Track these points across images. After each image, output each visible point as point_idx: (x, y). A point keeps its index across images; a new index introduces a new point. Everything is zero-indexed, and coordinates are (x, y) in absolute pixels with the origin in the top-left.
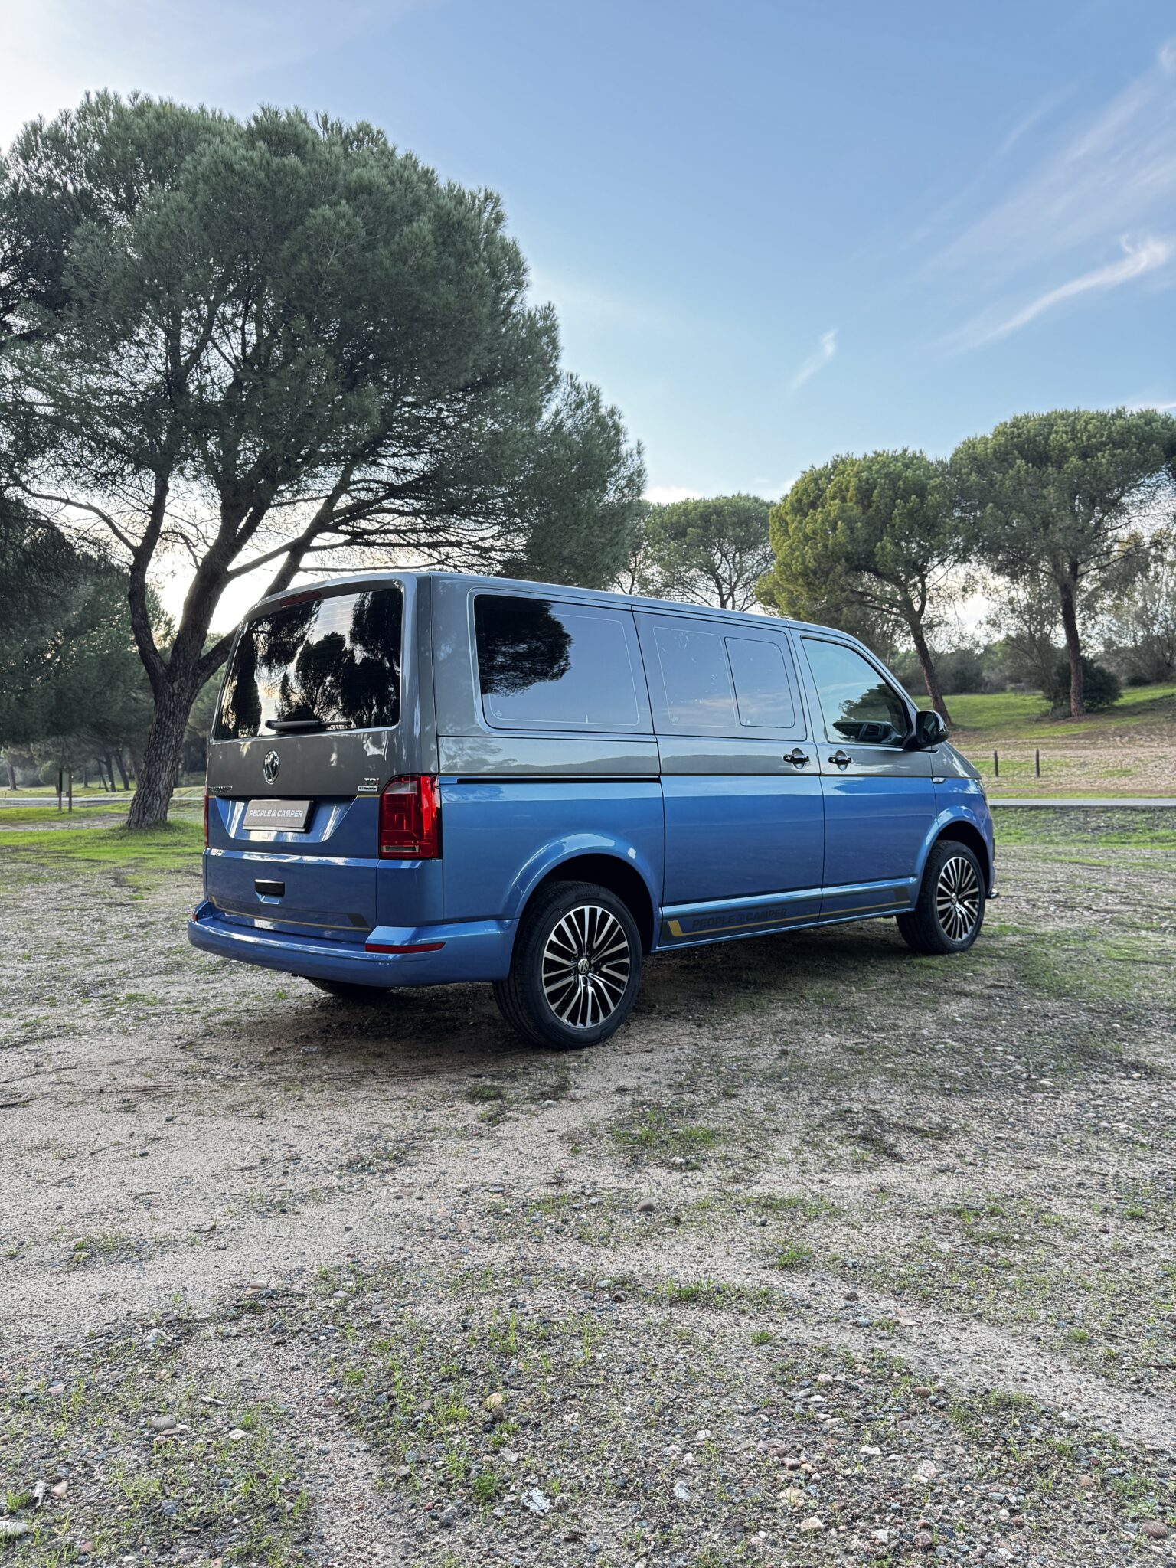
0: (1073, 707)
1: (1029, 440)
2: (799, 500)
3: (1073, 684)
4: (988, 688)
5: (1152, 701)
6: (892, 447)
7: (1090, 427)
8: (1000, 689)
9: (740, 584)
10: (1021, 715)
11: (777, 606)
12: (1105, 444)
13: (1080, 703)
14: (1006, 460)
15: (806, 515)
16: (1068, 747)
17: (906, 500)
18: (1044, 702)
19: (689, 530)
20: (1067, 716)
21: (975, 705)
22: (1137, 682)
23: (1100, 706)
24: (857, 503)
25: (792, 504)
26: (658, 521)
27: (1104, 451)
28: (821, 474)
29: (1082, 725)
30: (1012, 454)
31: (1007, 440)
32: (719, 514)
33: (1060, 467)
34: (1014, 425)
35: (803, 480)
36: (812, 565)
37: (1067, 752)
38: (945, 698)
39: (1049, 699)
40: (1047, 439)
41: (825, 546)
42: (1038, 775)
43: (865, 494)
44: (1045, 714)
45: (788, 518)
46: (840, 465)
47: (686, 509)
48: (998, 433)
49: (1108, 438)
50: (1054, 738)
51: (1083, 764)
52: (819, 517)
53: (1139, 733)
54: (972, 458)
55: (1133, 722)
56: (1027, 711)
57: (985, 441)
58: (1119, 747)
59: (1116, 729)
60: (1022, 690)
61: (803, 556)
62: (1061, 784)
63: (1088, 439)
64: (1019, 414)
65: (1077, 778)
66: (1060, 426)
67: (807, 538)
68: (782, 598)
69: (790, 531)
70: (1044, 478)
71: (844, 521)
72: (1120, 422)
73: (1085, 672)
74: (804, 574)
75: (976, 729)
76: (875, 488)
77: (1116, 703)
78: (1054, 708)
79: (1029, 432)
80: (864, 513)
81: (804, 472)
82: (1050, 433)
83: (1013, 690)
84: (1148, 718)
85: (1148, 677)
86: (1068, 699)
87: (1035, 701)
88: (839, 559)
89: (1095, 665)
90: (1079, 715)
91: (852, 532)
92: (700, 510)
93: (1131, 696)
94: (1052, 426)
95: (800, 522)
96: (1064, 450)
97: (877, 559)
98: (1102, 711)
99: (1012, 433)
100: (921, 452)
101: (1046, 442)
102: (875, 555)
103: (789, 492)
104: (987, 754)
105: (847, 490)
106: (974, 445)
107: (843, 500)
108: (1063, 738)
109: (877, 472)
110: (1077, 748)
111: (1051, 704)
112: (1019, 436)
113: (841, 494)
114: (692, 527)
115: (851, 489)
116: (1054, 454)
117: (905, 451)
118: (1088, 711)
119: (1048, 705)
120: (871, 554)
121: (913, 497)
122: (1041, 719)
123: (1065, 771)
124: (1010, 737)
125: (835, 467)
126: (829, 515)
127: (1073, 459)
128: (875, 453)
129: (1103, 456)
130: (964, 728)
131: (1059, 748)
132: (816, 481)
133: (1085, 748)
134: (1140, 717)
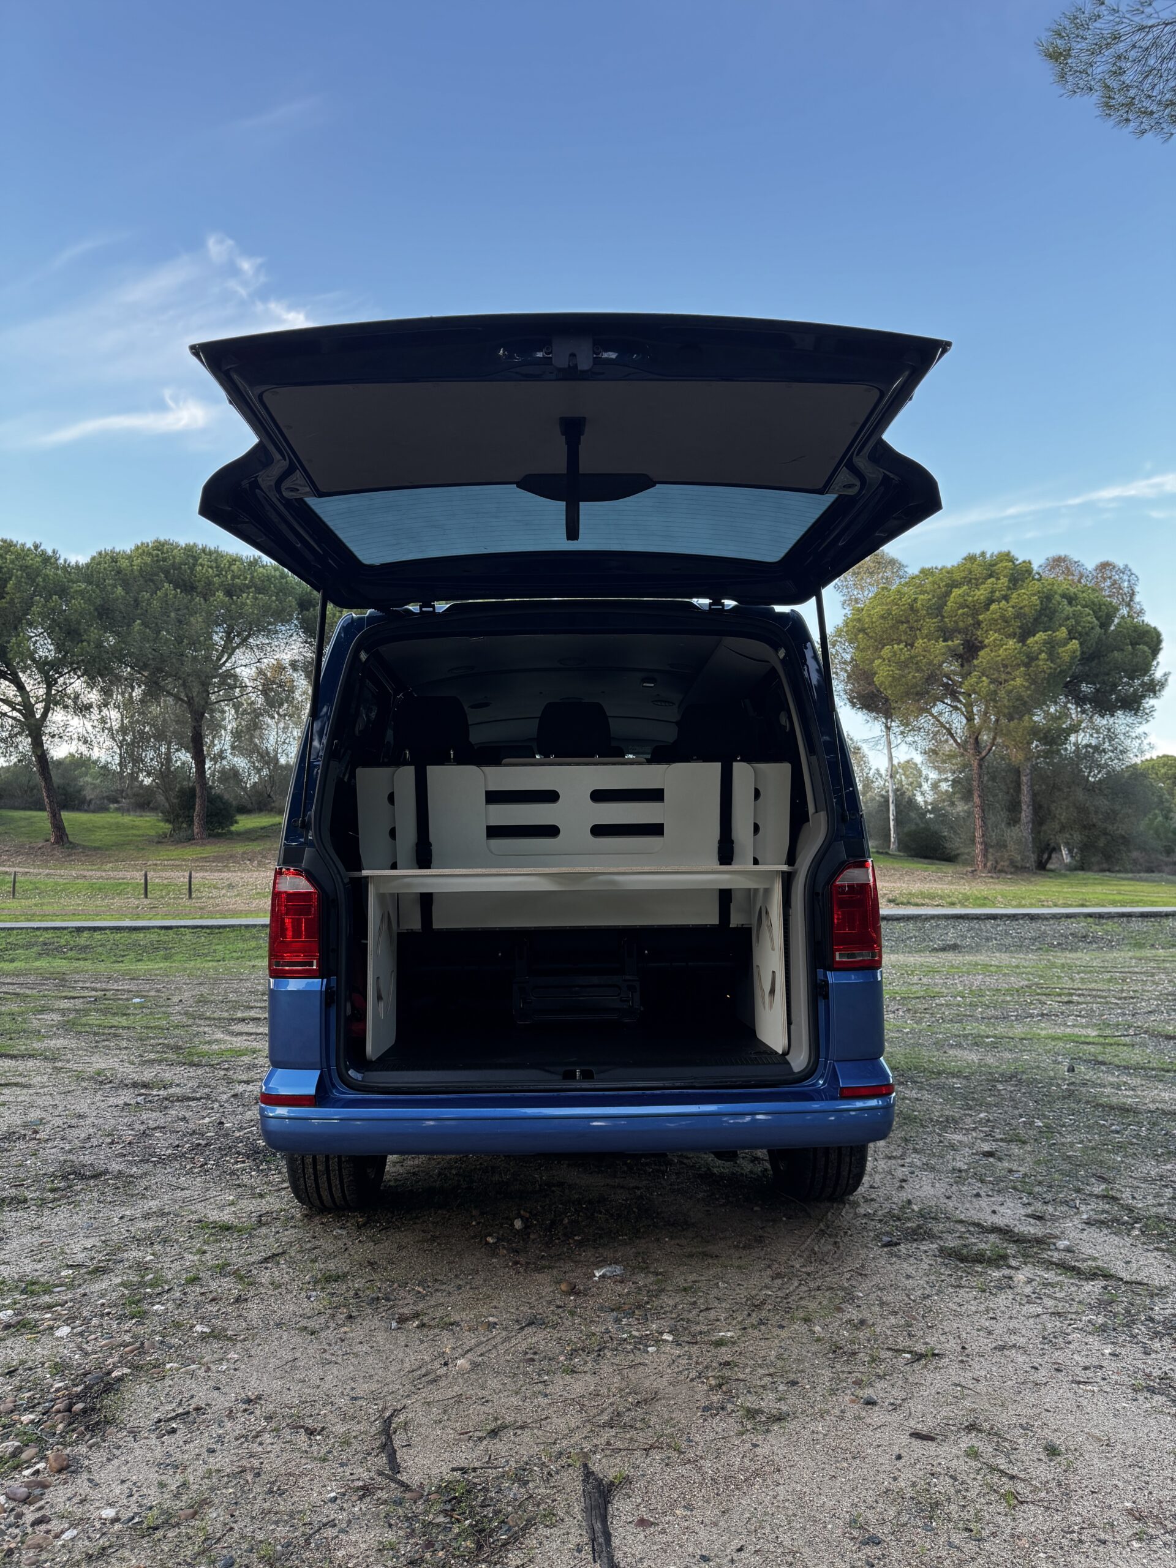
0: (196, 830)
4: (92, 807)
7: (234, 568)
10: (135, 835)
12: (249, 587)
18: (162, 824)
20: (190, 839)
21: (82, 823)
27: (248, 593)
29: (208, 848)
30: (158, 575)
31: (152, 561)
39: (167, 821)
40: (192, 569)
49: (250, 582)
51: (231, 886)
53: (264, 857)
56: (141, 832)
59: (244, 853)
62: (218, 905)
63: (234, 577)
64: (162, 539)
65: (231, 901)
75: (96, 849)
76: (10, 579)
77: (233, 828)
79: (174, 558)
86: (191, 823)
90: (202, 838)
96: (209, 583)
98: (219, 836)
99: (157, 556)
101: (192, 572)
111: (169, 826)
116: (200, 586)
118: (210, 836)
119: (167, 827)
122: (161, 840)
123: (215, 892)
124: (137, 859)
127: (220, 594)
129: (247, 598)
133: (219, 871)
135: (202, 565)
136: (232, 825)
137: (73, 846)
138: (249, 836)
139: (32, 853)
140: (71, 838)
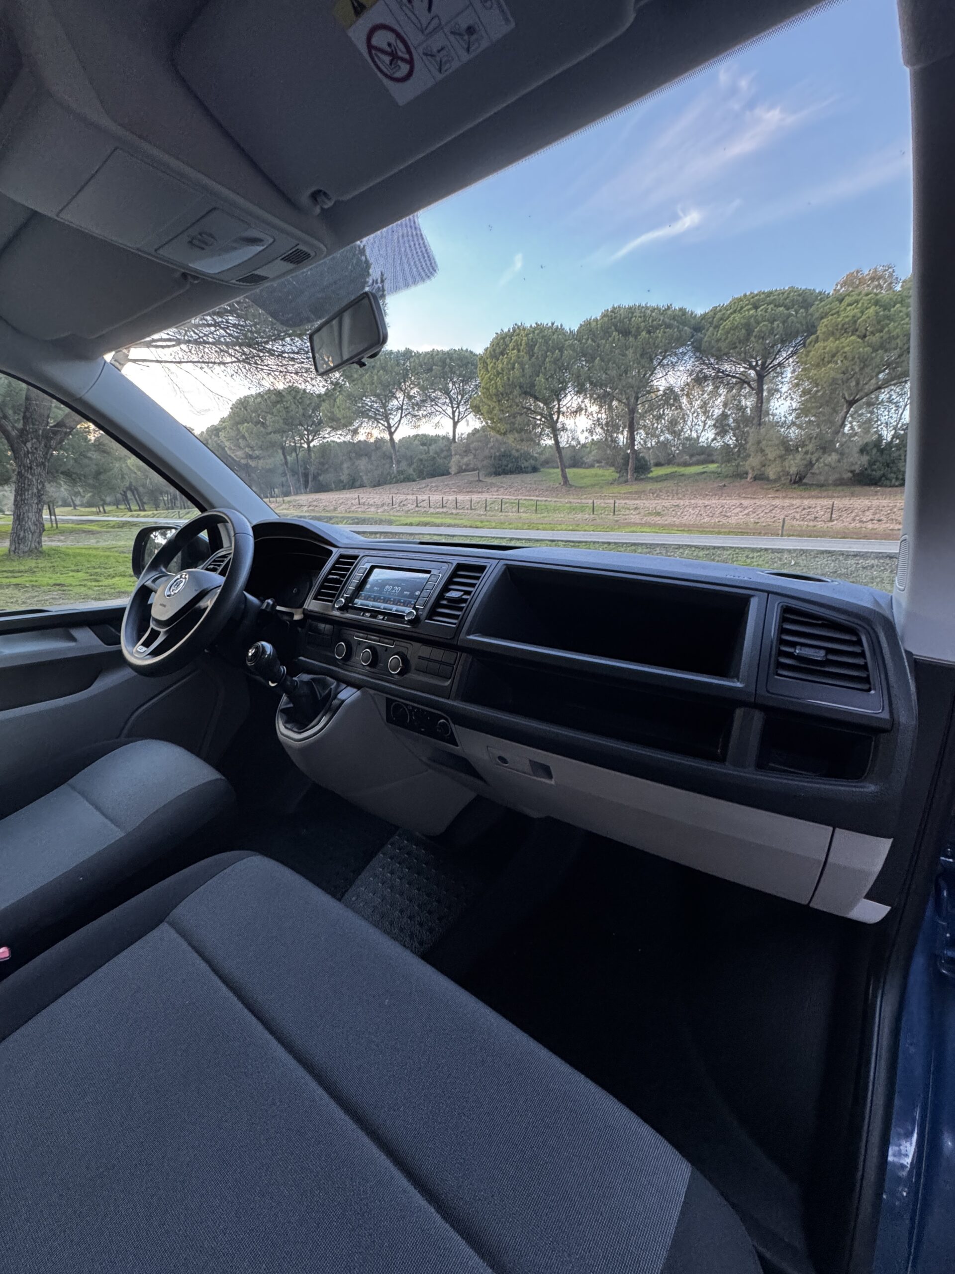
1: (621, 321)
2: (494, 350)
3: (630, 464)
5: (667, 475)
6: (546, 321)
8: (592, 466)
9: (462, 402)
11: (482, 414)
13: (633, 475)
14: (608, 332)
15: (498, 359)
16: (627, 498)
17: (553, 353)
19: (434, 367)
20: (626, 481)
22: (658, 465)
23: (642, 477)
24: (526, 353)
25: (490, 352)
26: (417, 361)
28: (506, 335)
32: (451, 359)
33: (636, 338)
34: (612, 311)
35: (496, 338)
36: (501, 389)
37: (627, 501)
38: (567, 470)
39: (617, 472)
40: (630, 320)
41: (508, 379)
42: (614, 514)
43: (531, 346)
44: (615, 480)
45: (488, 361)
46: (518, 330)
47: (432, 355)
48: (604, 315)
50: (620, 493)
52: (505, 361)
54: (588, 328)
55: (658, 486)
57: (596, 320)
58: (651, 499)
60: (603, 467)
61: (496, 383)
66: (637, 314)
67: (498, 373)
68: (484, 409)
69: (489, 368)
70: (627, 344)
71: (519, 364)
72: (669, 312)
73: (636, 458)
74: (497, 395)
75: (581, 487)
77: (650, 475)
78: (619, 477)
79: (620, 315)
80: (530, 360)
81: (497, 334)
82: (632, 318)
83: (598, 467)
84: (665, 484)
85: (663, 462)
87: (610, 473)
88: (516, 387)
89: (641, 455)
91: (523, 371)
92: (440, 355)
93: (657, 472)
94: (633, 313)
95: (495, 364)
97: (536, 388)
99: (611, 316)
100: (561, 326)
102: (534, 386)
103: (489, 346)
104: (587, 501)
105: (521, 345)
106: (590, 323)
107: (519, 351)
108: (624, 493)
109: (538, 334)
110: (632, 499)
112: (615, 318)
113: (517, 347)
114: (436, 365)
115: (523, 344)
116: (633, 330)
117: (553, 324)
118: (636, 479)
120: (533, 385)
121: (557, 351)
125: (514, 331)
126: (511, 359)
128: (536, 324)
130: (576, 487)
131: (624, 499)
132: (504, 339)
134: (661, 483)
135: (636, 317)
136: (649, 473)
137: (571, 486)
138: (658, 479)
139: (553, 490)
140: (570, 482)
